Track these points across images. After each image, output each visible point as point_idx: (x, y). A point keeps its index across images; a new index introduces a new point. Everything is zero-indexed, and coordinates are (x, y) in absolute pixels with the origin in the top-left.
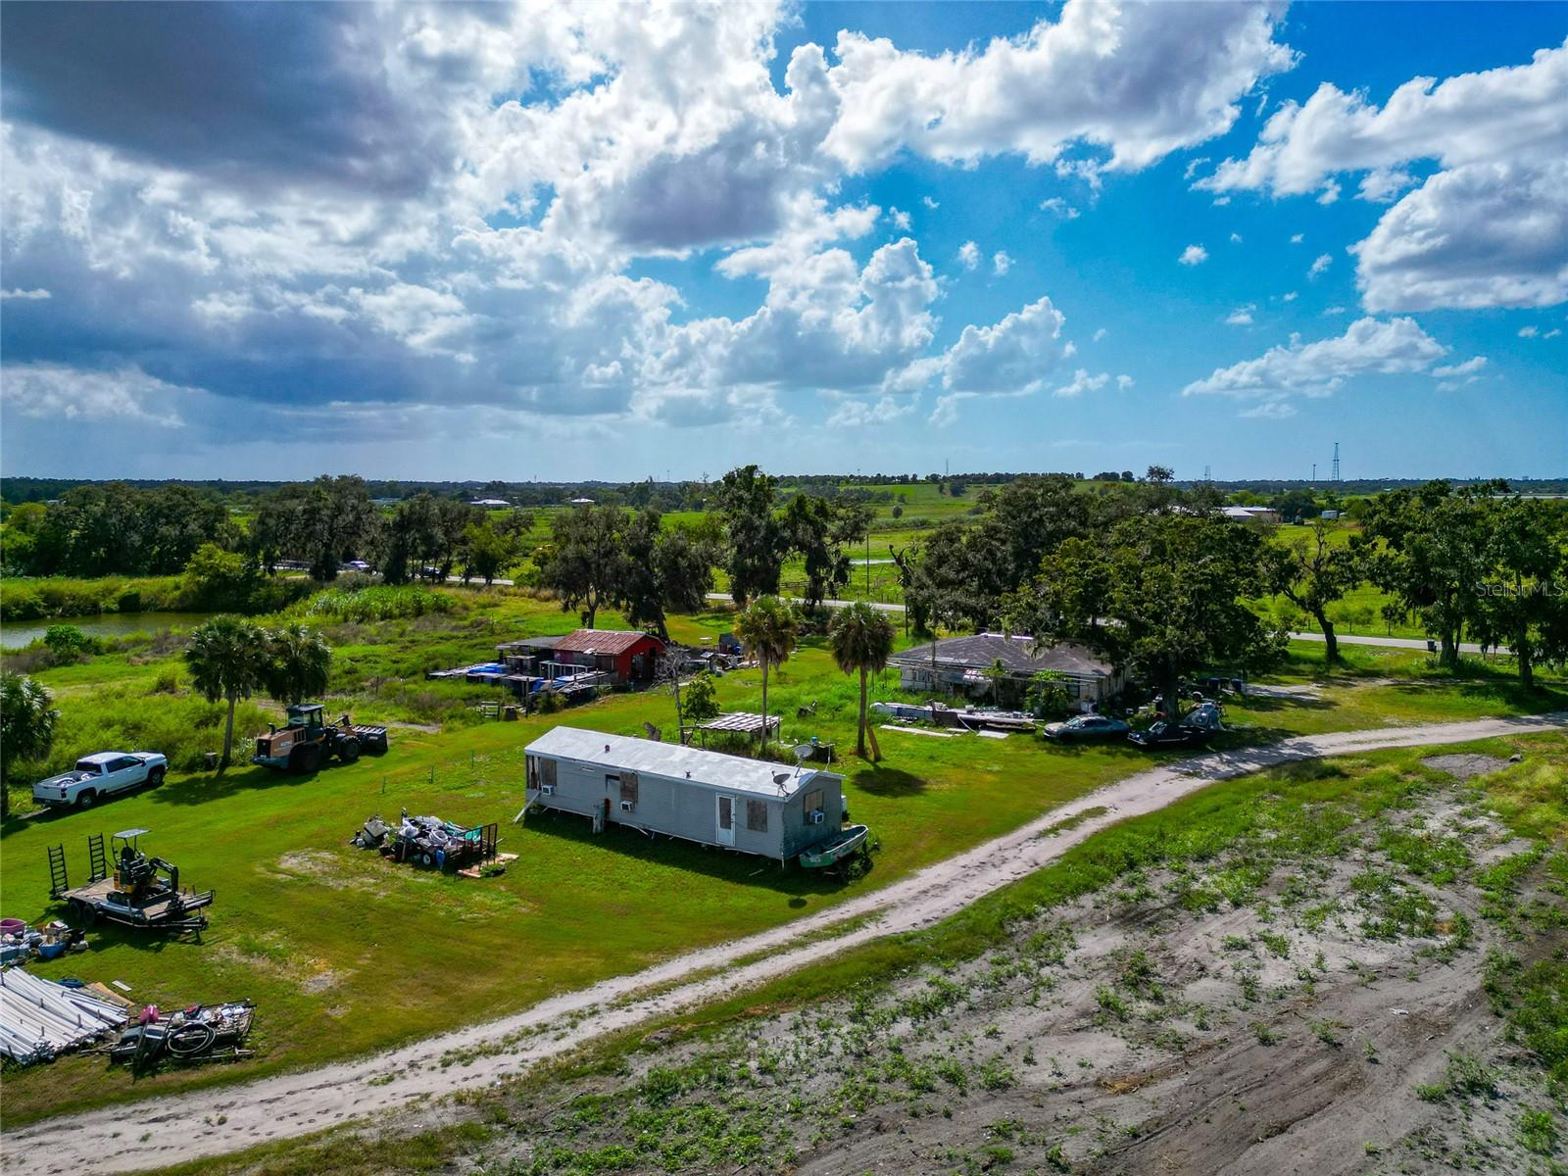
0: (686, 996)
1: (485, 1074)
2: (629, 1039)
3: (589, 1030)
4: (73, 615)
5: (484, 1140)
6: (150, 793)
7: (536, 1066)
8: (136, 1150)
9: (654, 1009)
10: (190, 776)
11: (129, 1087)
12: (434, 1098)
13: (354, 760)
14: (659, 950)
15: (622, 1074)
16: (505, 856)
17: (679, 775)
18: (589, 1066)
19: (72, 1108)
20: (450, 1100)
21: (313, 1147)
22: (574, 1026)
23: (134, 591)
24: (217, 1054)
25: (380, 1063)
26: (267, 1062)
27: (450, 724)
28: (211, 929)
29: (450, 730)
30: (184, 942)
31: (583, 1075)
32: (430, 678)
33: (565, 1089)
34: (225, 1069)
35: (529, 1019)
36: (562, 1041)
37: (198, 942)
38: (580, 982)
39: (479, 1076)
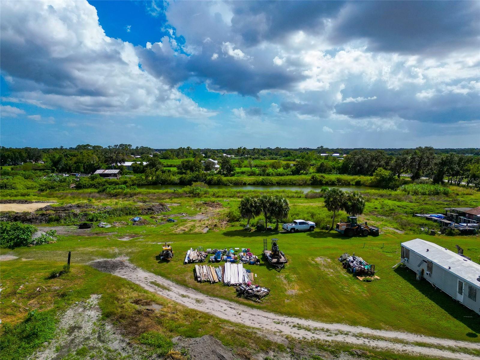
0: (382, 344)
1: (301, 334)
2: (348, 347)
3: (340, 338)
4: (343, 185)
5: (282, 351)
6: (308, 233)
7: (315, 340)
8: (222, 312)
9: (367, 343)
10: (321, 231)
11: (233, 298)
12: (283, 333)
13: (366, 236)
14: (392, 326)
15: (336, 356)
16: (376, 277)
17: (446, 267)
18: (330, 348)
19: (222, 297)
20: (285, 336)
21: (247, 330)
22: (336, 335)
23: (360, 180)
24: (254, 299)
25: (281, 318)
26: (261, 305)
27: (408, 232)
28: (285, 269)
29: (407, 234)
30: (277, 270)
31: (325, 350)
32: (414, 216)
33: (317, 351)
34: (253, 303)
35: (326, 326)
36: (329, 337)
37: (279, 272)
38: (354, 323)
39: (299, 334)
